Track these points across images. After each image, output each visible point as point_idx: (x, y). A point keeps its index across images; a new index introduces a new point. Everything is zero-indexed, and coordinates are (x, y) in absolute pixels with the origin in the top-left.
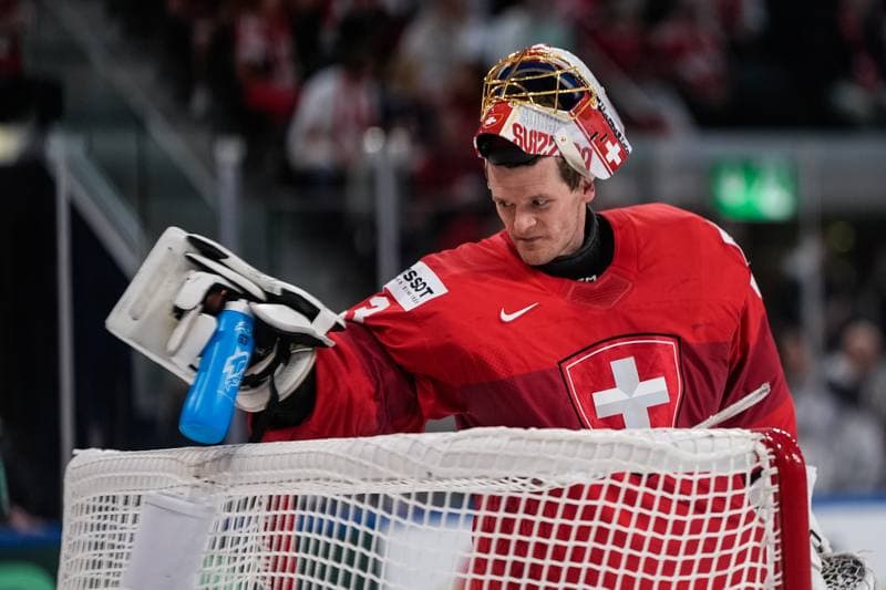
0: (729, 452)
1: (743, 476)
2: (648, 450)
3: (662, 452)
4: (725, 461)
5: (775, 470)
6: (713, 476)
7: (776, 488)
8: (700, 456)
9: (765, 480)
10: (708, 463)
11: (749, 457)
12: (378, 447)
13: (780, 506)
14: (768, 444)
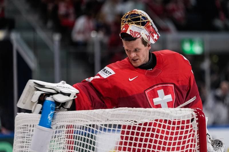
0: (185, 114)
1: (189, 120)
2: (164, 113)
3: (168, 114)
4: (184, 116)
5: (197, 119)
6: (181, 120)
7: (197, 123)
8: (178, 115)
9: (195, 121)
10: (180, 117)
11: (190, 115)
12: (94, 113)
13: (199, 128)
14: (195, 112)
